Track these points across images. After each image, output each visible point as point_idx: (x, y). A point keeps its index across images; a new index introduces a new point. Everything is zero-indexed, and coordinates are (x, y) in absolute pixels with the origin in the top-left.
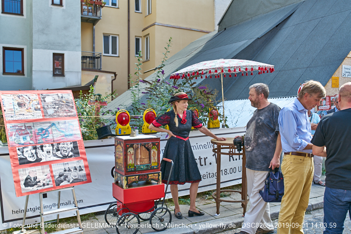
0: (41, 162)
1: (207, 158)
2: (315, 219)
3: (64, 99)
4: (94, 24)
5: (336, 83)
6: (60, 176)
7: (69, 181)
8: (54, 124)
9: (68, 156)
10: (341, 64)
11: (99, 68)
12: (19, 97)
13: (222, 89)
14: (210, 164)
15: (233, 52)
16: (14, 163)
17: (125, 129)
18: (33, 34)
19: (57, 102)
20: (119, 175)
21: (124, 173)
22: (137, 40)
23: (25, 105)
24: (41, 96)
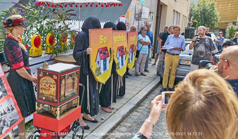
5: (128, 15)
7: (8, 125)
10: (131, 3)
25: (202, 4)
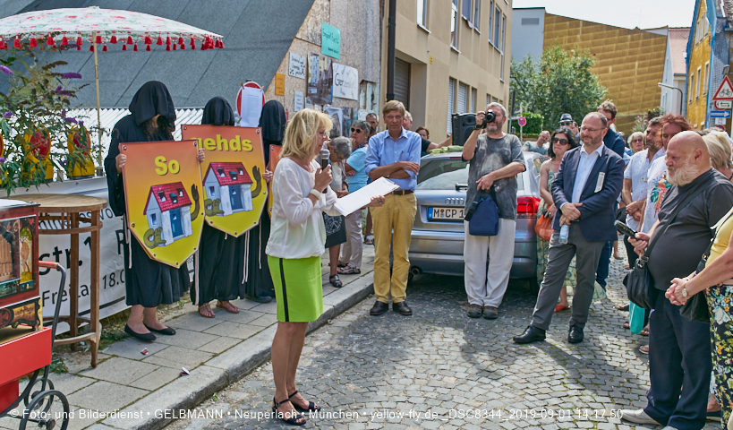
5: (281, 87)
10: (288, 50)
25: (553, 65)
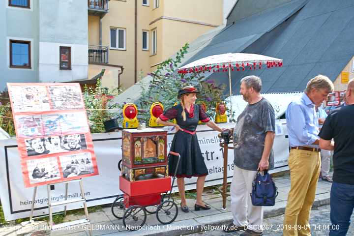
0: (49, 153)
1: (214, 152)
2: (322, 214)
3: (71, 91)
4: (101, 17)
5: (346, 78)
6: (68, 168)
7: (76, 174)
8: (61, 117)
9: (75, 148)
10: (351, 59)
11: (106, 62)
12: (27, 89)
13: (230, 83)
14: (217, 158)
15: (242, 46)
16: (22, 155)
17: (132, 123)
18: (40, 27)
19: (65, 95)
20: (126, 168)
21: (131, 166)
22: (145, 34)
23: (33, 97)
24: (49, 88)
